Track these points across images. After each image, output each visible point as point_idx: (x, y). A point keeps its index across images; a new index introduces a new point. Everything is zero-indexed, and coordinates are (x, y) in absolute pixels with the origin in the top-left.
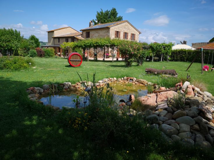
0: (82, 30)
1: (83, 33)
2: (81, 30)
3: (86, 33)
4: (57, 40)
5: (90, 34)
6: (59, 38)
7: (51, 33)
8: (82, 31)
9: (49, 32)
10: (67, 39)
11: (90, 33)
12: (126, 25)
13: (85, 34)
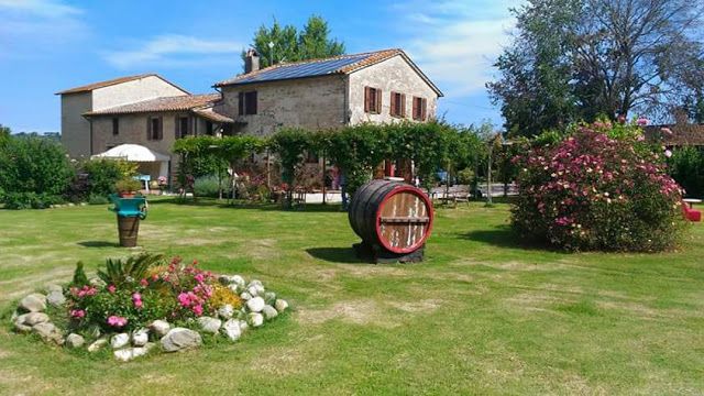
0: (220, 86)
1: (226, 97)
2: (216, 87)
3: (241, 95)
4: (109, 124)
5: (259, 101)
6: (115, 118)
7: (76, 98)
8: (219, 89)
9: (65, 95)
10: (155, 121)
11: (260, 96)
12: (396, 67)
13: (237, 101)
